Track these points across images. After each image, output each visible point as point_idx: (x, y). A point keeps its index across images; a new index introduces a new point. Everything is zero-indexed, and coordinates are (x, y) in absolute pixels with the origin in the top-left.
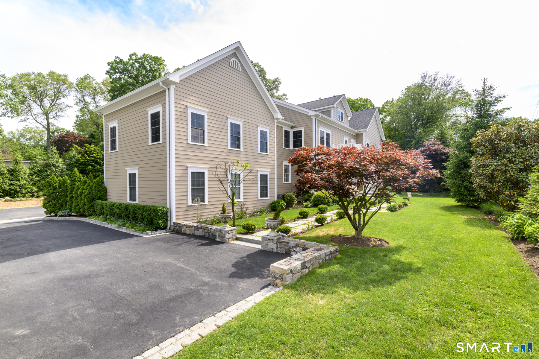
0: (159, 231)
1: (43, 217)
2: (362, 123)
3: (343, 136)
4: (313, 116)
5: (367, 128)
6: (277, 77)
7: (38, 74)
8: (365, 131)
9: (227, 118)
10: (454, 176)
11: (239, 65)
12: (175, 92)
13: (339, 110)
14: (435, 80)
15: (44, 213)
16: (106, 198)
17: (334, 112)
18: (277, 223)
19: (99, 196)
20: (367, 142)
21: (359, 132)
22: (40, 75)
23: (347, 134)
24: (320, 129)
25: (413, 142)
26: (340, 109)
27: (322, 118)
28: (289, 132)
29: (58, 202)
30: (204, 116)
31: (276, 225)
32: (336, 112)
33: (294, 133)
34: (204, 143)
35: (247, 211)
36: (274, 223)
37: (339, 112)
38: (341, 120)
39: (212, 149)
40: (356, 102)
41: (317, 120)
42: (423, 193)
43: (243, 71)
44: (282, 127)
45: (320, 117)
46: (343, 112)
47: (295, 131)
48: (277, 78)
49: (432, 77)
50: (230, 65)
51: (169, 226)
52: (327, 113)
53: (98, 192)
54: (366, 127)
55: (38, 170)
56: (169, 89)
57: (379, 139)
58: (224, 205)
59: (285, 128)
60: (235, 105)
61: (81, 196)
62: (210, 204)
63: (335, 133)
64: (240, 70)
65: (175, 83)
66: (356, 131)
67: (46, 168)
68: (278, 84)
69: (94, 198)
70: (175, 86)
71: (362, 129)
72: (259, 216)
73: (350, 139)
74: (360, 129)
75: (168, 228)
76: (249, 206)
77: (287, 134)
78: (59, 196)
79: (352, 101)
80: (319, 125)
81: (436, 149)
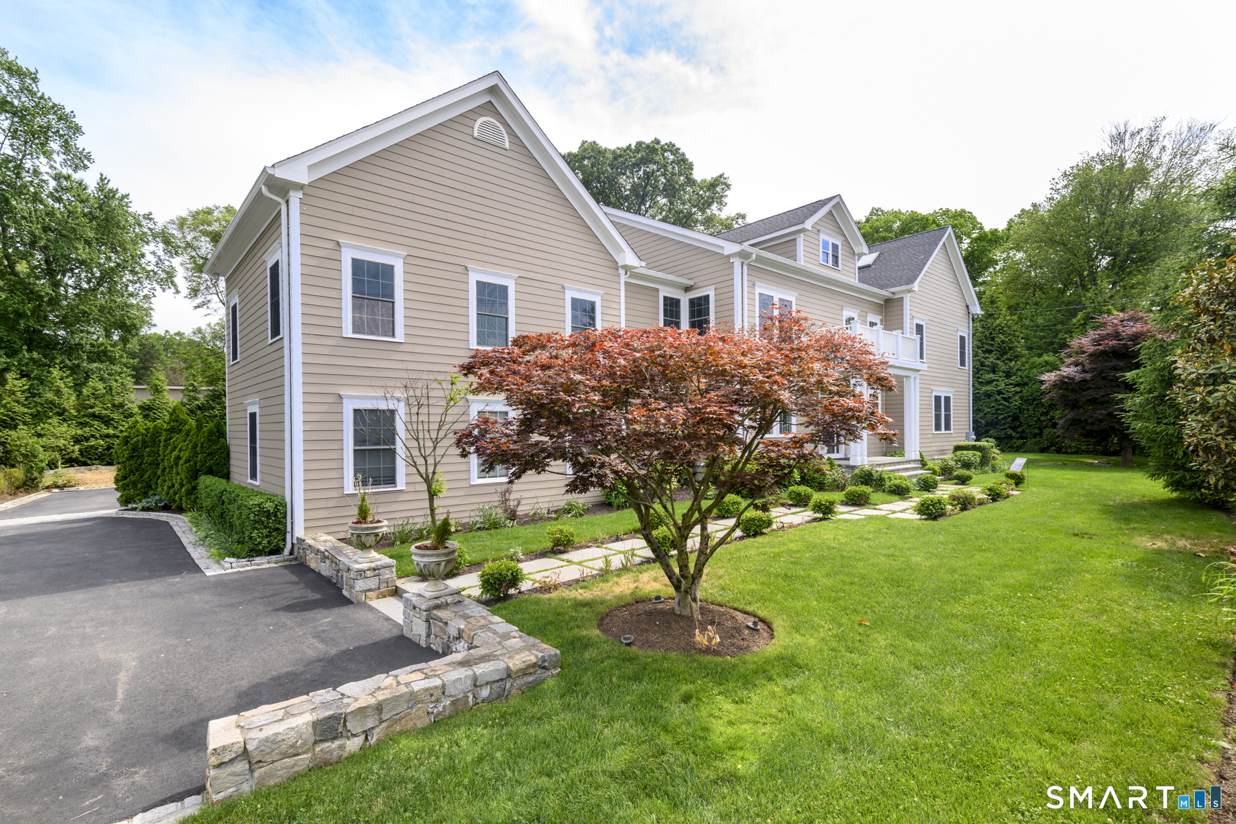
0: (258, 560)
1: (115, 511)
2: (904, 269)
3: (839, 308)
4: (734, 255)
5: (913, 283)
6: (721, 173)
7: (226, 208)
8: (910, 291)
9: (466, 269)
10: (1157, 412)
11: (504, 132)
12: (301, 208)
13: (822, 236)
14: (1151, 142)
15: (115, 501)
16: (225, 471)
17: (807, 244)
18: (434, 559)
19: (210, 467)
20: (916, 321)
21: (891, 295)
22: (229, 211)
23: (853, 302)
24: (758, 290)
25: (1079, 317)
26: (828, 235)
27: (759, 259)
28: (678, 301)
29: (141, 477)
30: (392, 267)
31: (432, 566)
32: (816, 242)
33: (692, 302)
34: (393, 335)
35: (520, 508)
36: (426, 560)
37: (826, 243)
38: (830, 264)
39: (416, 349)
40: (930, 222)
41: (745, 268)
42: (1105, 459)
43: (515, 148)
44: (657, 290)
45: (754, 256)
46: (839, 243)
47: (694, 299)
48: (721, 176)
49: (1143, 134)
50: (476, 134)
51: (289, 546)
52: (787, 246)
53: (209, 455)
54: (911, 280)
55: (198, 405)
56: (287, 202)
57: (963, 311)
58: (363, 500)
59: (664, 292)
60: (489, 235)
61: (177, 464)
62: (412, 488)
63: (810, 300)
64: (507, 145)
65: (300, 187)
66: (883, 292)
67: (213, 401)
68: (723, 189)
69: (198, 471)
70: (301, 192)
71: (901, 285)
72: (554, 522)
73: (864, 314)
74: (895, 286)
75: (287, 551)
76: (525, 495)
77: (671, 305)
78: (143, 466)
79: (918, 220)
80: (752, 278)
81: (1137, 333)
